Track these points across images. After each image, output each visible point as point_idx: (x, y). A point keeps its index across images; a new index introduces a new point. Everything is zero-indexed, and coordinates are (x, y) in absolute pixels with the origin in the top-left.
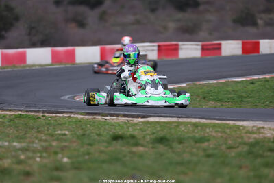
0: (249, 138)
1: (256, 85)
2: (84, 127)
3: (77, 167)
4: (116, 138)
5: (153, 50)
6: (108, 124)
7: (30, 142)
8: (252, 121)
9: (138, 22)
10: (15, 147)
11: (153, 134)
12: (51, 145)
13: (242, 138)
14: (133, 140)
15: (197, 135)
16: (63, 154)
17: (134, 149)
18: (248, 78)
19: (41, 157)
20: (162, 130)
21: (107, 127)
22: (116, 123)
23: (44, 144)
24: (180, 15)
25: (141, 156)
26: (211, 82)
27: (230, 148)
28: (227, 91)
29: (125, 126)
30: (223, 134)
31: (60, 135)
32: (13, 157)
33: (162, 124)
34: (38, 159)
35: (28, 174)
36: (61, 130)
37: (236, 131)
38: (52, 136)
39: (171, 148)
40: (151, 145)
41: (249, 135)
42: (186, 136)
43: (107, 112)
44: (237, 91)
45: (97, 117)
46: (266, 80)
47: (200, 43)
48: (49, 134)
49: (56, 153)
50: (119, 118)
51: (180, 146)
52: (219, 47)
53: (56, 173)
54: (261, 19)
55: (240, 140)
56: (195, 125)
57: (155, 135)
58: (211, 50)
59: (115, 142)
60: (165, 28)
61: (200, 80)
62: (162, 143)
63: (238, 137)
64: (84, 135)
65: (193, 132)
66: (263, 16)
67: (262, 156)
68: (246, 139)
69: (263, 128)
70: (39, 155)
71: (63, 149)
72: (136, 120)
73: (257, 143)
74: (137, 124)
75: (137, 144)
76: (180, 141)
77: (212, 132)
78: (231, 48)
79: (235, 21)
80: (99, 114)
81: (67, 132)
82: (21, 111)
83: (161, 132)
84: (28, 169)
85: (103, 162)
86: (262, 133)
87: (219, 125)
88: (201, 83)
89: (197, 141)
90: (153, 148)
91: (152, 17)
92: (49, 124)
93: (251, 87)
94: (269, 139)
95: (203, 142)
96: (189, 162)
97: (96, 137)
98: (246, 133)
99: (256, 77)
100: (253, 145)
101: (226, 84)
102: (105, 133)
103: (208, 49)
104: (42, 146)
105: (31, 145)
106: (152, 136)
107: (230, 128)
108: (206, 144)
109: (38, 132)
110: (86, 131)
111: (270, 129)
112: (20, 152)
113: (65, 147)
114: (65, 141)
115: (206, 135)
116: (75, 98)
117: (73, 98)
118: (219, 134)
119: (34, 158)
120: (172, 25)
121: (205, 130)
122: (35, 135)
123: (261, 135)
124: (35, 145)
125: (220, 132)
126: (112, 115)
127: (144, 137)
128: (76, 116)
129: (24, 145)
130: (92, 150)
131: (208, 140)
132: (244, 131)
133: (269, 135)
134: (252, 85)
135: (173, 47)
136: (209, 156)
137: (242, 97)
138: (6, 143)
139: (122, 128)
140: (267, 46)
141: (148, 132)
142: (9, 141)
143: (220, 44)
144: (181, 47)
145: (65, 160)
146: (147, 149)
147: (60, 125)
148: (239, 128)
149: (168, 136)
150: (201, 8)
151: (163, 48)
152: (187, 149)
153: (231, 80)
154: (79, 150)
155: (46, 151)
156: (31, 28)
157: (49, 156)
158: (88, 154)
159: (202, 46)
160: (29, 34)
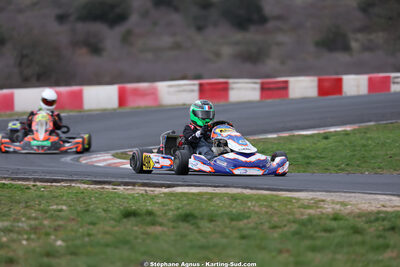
0: (302, 214)
1: (330, 140)
2: (87, 200)
3: (73, 252)
4: (129, 214)
5: (193, 91)
6: (119, 197)
7: (15, 220)
8: (313, 191)
9: (177, 46)
11: (178, 208)
12: (42, 225)
13: (293, 214)
14: (150, 217)
15: (234, 211)
16: (56, 236)
17: (150, 229)
18: (321, 131)
19: (27, 240)
20: (189, 204)
21: (117, 200)
22: (129, 195)
23: (33, 222)
24: (239, 36)
25: (156, 238)
26: (270, 136)
27: (275, 227)
28: (290, 150)
29: (142, 200)
30: (269, 210)
31: (55, 211)
33: (191, 196)
34: (24, 242)
35: (11, 261)
36: (57, 204)
37: (286, 205)
38: (46, 212)
39: (198, 227)
40: (172, 224)
41: (302, 210)
42: (220, 211)
43: (120, 180)
44: (303, 149)
45: (107, 187)
46: (346, 134)
47: (259, 81)
48: (42, 210)
49: (47, 234)
50: (137, 188)
51: (210, 225)
52: (285, 86)
54: (356, 40)
55: (291, 217)
56: (234, 198)
57: (180, 211)
58: (274, 91)
59: (125, 220)
60: (218, 55)
62: (188, 222)
63: (289, 214)
64: (87, 211)
65: (231, 206)
66: (360, 36)
67: (312, 238)
68: (298, 216)
69: (323, 201)
70: (25, 236)
71: (56, 229)
72: (158, 190)
73: (310, 220)
74: (157, 196)
75: (153, 223)
76: (211, 221)
77: (254, 206)
78: (302, 87)
79: (318, 44)
80: (109, 183)
81: (64, 208)
82: (5, 178)
83: (188, 207)
84: (11, 254)
85: (107, 245)
86: (321, 207)
87: (265, 198)
88: (256, 137)
89: (235, 218)
90: (174, 227)
91: (198, 38)
92: (41, 196)
93: (323, 143)
95: (241, 220)
97: (103, 214)
98: (299, 207)
99: (332, 129)
100: (303, 224)
101: (291, 139)
102: (115, 208)
103: (269, 89)
104: (30, 226)
106: (176, 213)
107: (279, 201)
108: (245, 221)
109: (27, 207)
110: (89, 206)
112: (2, 233)
113: (59, 226)
114: (62, 218)
115: (247, 210)
116: (81, 160)
117: (78, 160)
118: (264, 209)
119: (20, 241)
120: (227, 51)
121: (246, 204)
122: (22, 211)
123: (319, 210)
124: (20, 224)
125: (266, 207)
126: (126, 184)
127: (165, 213)
128: (78, 185)
129: (6, 224)
130: (94, 230)
131: (249, 217)
132: (297, 205)
133: (329, 210)
134: (325, 141)
135: (221, 86)
136: (243, 237)
137: (308, 157)
139: (138, 201)
140: (355, 84)
141: (172, 207)
143: (286, 82)
144: (232, 86)
145: (59, 243)
146: (165, 229)
147: (56, 198)
148: (291, 201)
149: (196, 213)
150: (270, 25)
151: (207, 87)
152: (218, 229)
153: (297, 133)
154: (76, 231)
155: (35, 233)
156: (23, 56)
157: (39, 238)
158: (89, 235)
159: (262, 84)
160: (20, 64)
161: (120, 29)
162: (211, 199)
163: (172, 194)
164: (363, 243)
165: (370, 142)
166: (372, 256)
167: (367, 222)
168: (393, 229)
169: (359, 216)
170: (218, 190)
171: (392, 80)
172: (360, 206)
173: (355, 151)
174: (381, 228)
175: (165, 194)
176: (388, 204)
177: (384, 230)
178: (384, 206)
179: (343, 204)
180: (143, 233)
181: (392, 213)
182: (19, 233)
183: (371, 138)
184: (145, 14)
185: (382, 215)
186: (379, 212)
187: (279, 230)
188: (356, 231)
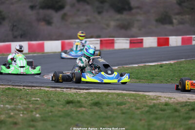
0: (151, 103)
1: (164, 67)
2: (49, 96)
3: (44, 120)
4: (69, 102)
5: (97, 44)
7: (16, 105)
8: (155, 92)
9: (89, 21)
10: (7, 107)
11: (92, 100)
12: (29, 107)
13: (146, 102)
14: (79, 104)
15: (119, 101)
16: (36, 112)
17: (80, 109)
18: (159, 63)
19: (23, 114)
20: (97, 98)
21: (63, 96)
22: (70, 93)
23: (25, 106)
24: (118, 16)
25: (83, 113)
26: (134, 66)
27: (138, 109)
28: (144, 72)
29: (75, 96)
30: (135, 100)
31: (34, 100)
32: (6, 113)
33: (98, 94)
34: (21, 115)
35: (15, 124)
36: (35, 98)
37: (143, 99)
38: (30, 101)
39: (102, 109)
40: (89, 107)
41: (150, 101)
42: (112, 101)
43: (64, 86)
44: (150, 72)
45: (58, 89)
46: (171, 65)
47: (129, 39)
48: (27, 100)
49: (32, 111)
50: (72, 90)
51: (108, 108)
52: (141, 42)
53: (32, 123)
54: (176, 19)
55: (145, 104)
56: (118, 95)
57: (93, 101)
58: (136, 43)
59: (68, 105)
60: (108, 25)
61: (127, 64)
62: (97, 106)
63: (143, 102)
64: (49, 101)
65: (117, 99)
66: (177, 17)
67: (155, 113)
68: (148, 103)
69: (160, 96)
70: (22, 112)
71: (36, 109)
72: (82, 91)
73: (154, 105)
74: (82, 94)
75: (81, 107)
76: (108, 105)
77: (128, 99)
78: (150, 42)
79: (157, 21)
81: (38, 99)
82: (9, 85)
83: (97, 99)
84: (15, 120)
85: (60, 117)
87: (133, 95)
88: (127, 66)
89: (118, 104)
90: (91, 108)
91: (99, 17)
92: (27, 94)
93: (160, 69)
94: (162, 103)
95: (121, 105)
96: (110, 117)
97: (57, 102)
98: (149, 99)
99: (164, 63)
100: (151, 107)
101: (144, 67)
102: (62, 100)
103: (134, 43)
104: (23, 107)
105: (17, 107)
106: (91, 102)
107: (140, 97)
108: (124, 106)
109: (21, 99)
110: (50, 98)
111: (165, 97)
112: (10, 111)
113: (37, 108)
114: (37, 104)
115: (125, 101)
116: (44, 76)
118: (133, 100)
119: (19, 114)
120: (113, 23)
121: (124, 98)
122: (19, 100)
123: (158, 101)
124: (19, 107)
125: (133, 99)
126: (67, 88)
127: (86, 102)
128: (44, 88)
129: (12, 106)
130: (53, 109)
131: (125, 104)
132: (148, 99)
133: (163, 101)
134: (161, 68)
135: (110, 41)
136: (123, 113)
137: (153, 76)
138: (2, 106)
139: (73, 96)
140: (175, 41)
141: (89, 99)
142: (3, 104)
143: (142, 40)
144: (116, 41)
145: (38, 115)
146: (87, 109)
147: (34, 94)
148: (145, 97)
149: (101, 102)
150: (134, 11)
151: (104, 42)
152: (111, 110)
153: (147, 64)
154: (45, 110)
155: (26, 111)
156: (14, 26)
157: (28, 113)
158: (51, 112)
159: (131, 41)
160: (12, 30)
161: (61, 13)
162: (108, 95)
163: (89, 93)
164: (179, 116)
165: (182, 69)
166: (183, 122)
167: (181, 107)
168: (193, 110)
169: (177, 104)
170: (110, 91)
171: (193, 39)
172: (178, 99)
173: (175, 73)
174: (187, 109)
175: (85, 93)
176: (191, 98)
177: (189, 110)
178: (189, 99)
179: (170, 98)
180: (76, 111)
181: (193, 102)
182: (18, 111)
183: (183, 67)
184: (73, 6)
185: (188, 103)
186: (187, 102)
187: (140, 110)
188: (176, 110)
